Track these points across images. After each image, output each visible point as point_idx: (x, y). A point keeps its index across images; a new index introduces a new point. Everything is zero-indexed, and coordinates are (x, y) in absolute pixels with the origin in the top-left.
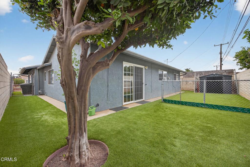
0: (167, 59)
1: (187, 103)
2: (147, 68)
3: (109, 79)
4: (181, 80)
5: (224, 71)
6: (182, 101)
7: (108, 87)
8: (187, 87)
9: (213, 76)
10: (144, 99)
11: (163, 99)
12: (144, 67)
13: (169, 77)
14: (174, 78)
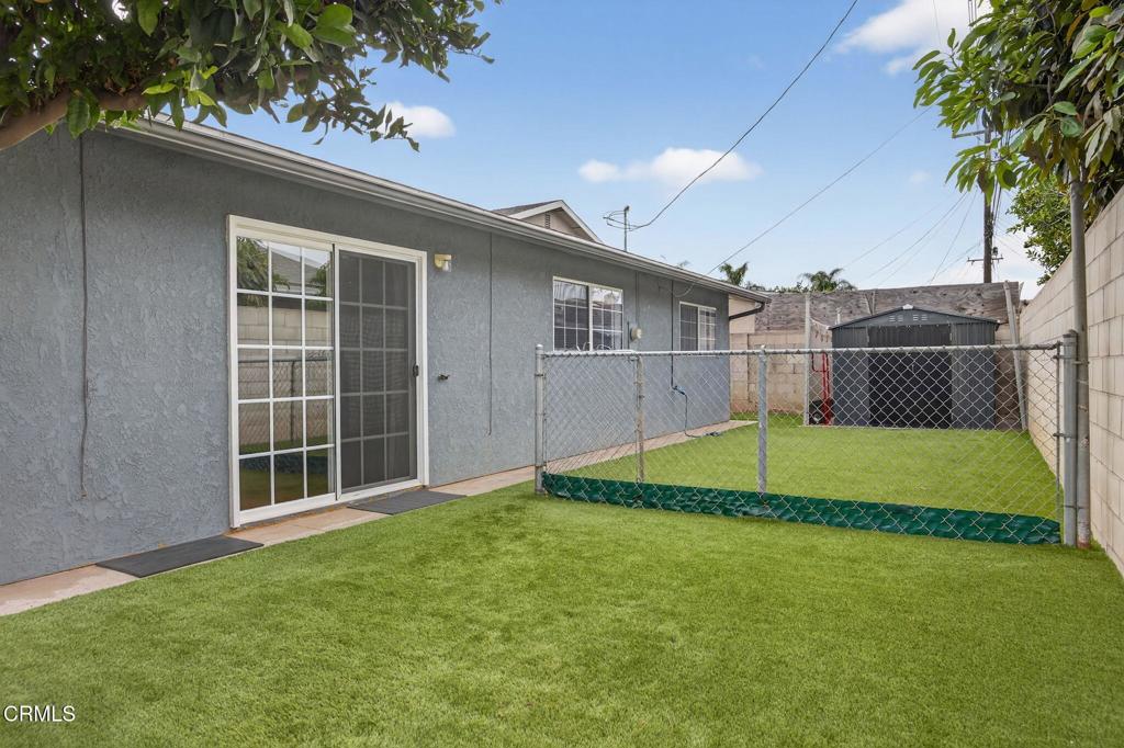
0: (627, 209)
1: (673, 496)
2: (444, 262)
3: (91, 343)
4: (738, 346)
5: (972, 294)
6: (648, 480)
7: (85, 396)
8: (780, 391)
9: (901, 319)
10: (424, 477)
11: (544, 475)
12: (424, 254)
13: (639, 327)
14: (678, 332)
